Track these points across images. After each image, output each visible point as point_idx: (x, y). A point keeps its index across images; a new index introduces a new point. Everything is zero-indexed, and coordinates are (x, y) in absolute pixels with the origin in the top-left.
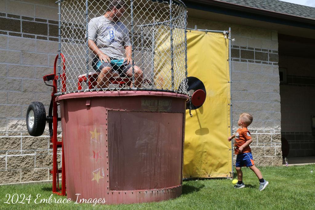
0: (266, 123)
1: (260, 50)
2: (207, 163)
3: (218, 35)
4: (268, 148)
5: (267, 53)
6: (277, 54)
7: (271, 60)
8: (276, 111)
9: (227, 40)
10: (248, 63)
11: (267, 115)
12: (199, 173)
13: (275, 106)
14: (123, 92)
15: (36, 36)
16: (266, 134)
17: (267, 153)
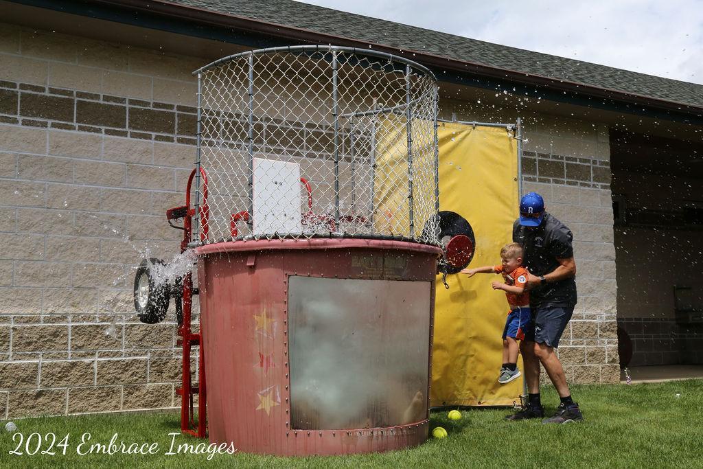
0: (589, 300)
1: (575, 160)
2: (475, 378)
3: (497, 131)
4: (592, 348)
5: (589, 167)
6: (609, 167)
7: (597, 179)
8: (608, 278)
9: (514, 142)
10: (552, 185)
11: (590, 284)
12: (459, 397)
13: (605, 267)
14: (318, 241)
15: (154, 134)
16: (587, 321)
17: (591, 358)
